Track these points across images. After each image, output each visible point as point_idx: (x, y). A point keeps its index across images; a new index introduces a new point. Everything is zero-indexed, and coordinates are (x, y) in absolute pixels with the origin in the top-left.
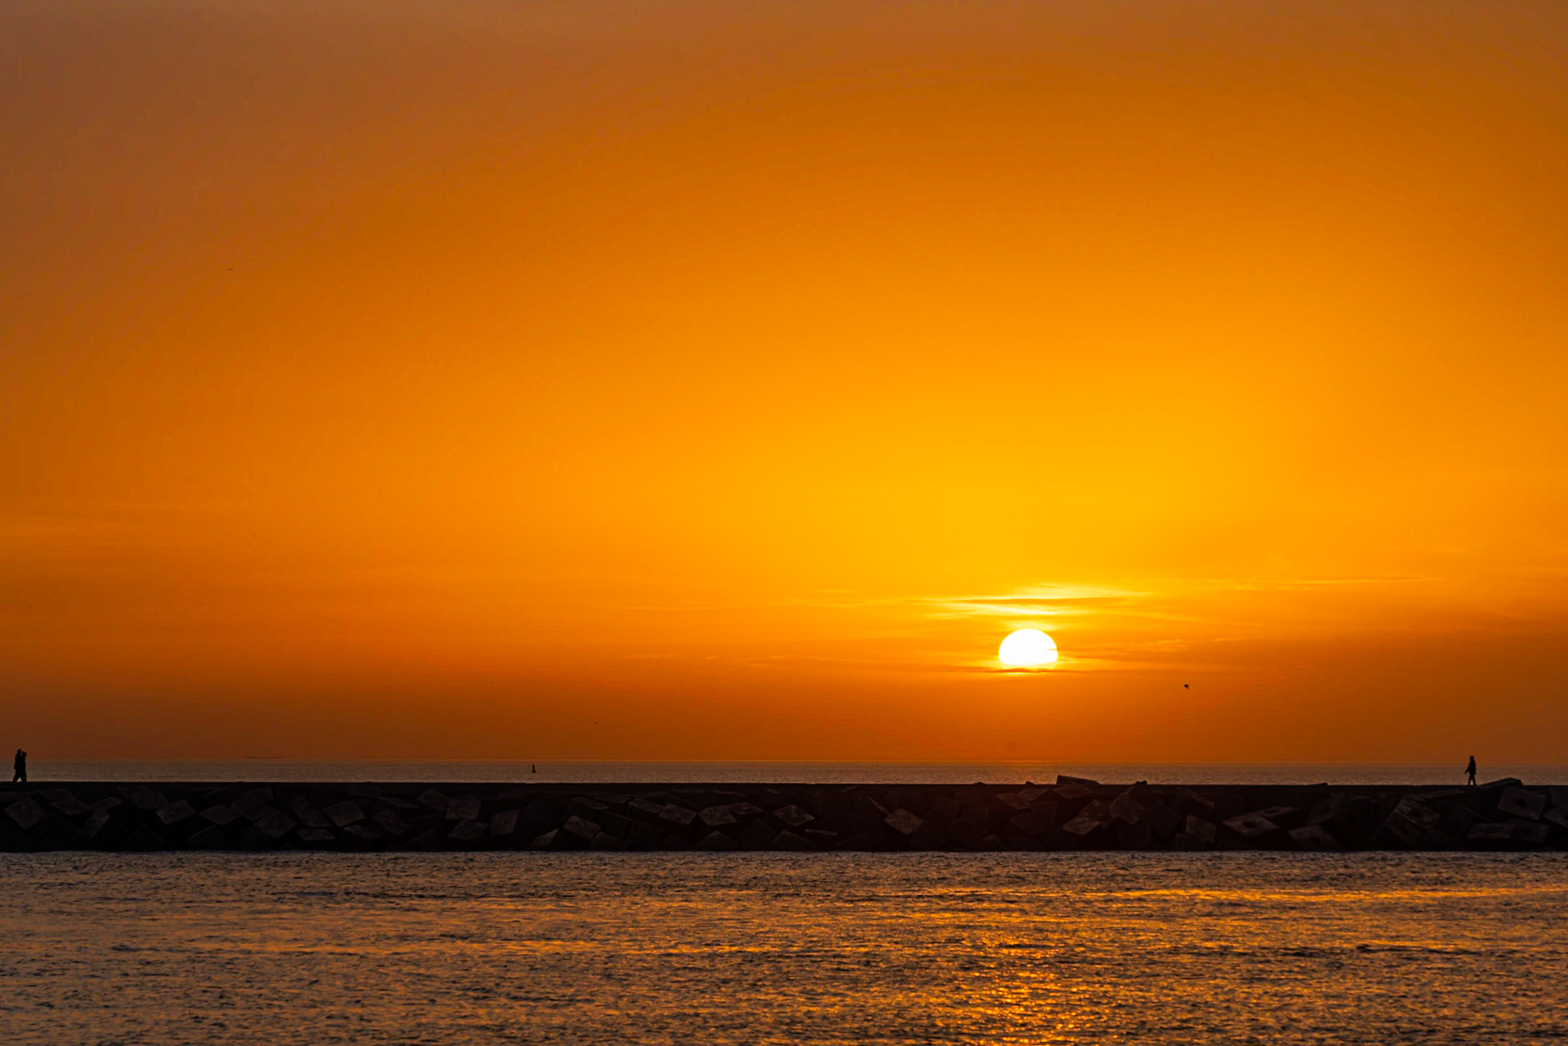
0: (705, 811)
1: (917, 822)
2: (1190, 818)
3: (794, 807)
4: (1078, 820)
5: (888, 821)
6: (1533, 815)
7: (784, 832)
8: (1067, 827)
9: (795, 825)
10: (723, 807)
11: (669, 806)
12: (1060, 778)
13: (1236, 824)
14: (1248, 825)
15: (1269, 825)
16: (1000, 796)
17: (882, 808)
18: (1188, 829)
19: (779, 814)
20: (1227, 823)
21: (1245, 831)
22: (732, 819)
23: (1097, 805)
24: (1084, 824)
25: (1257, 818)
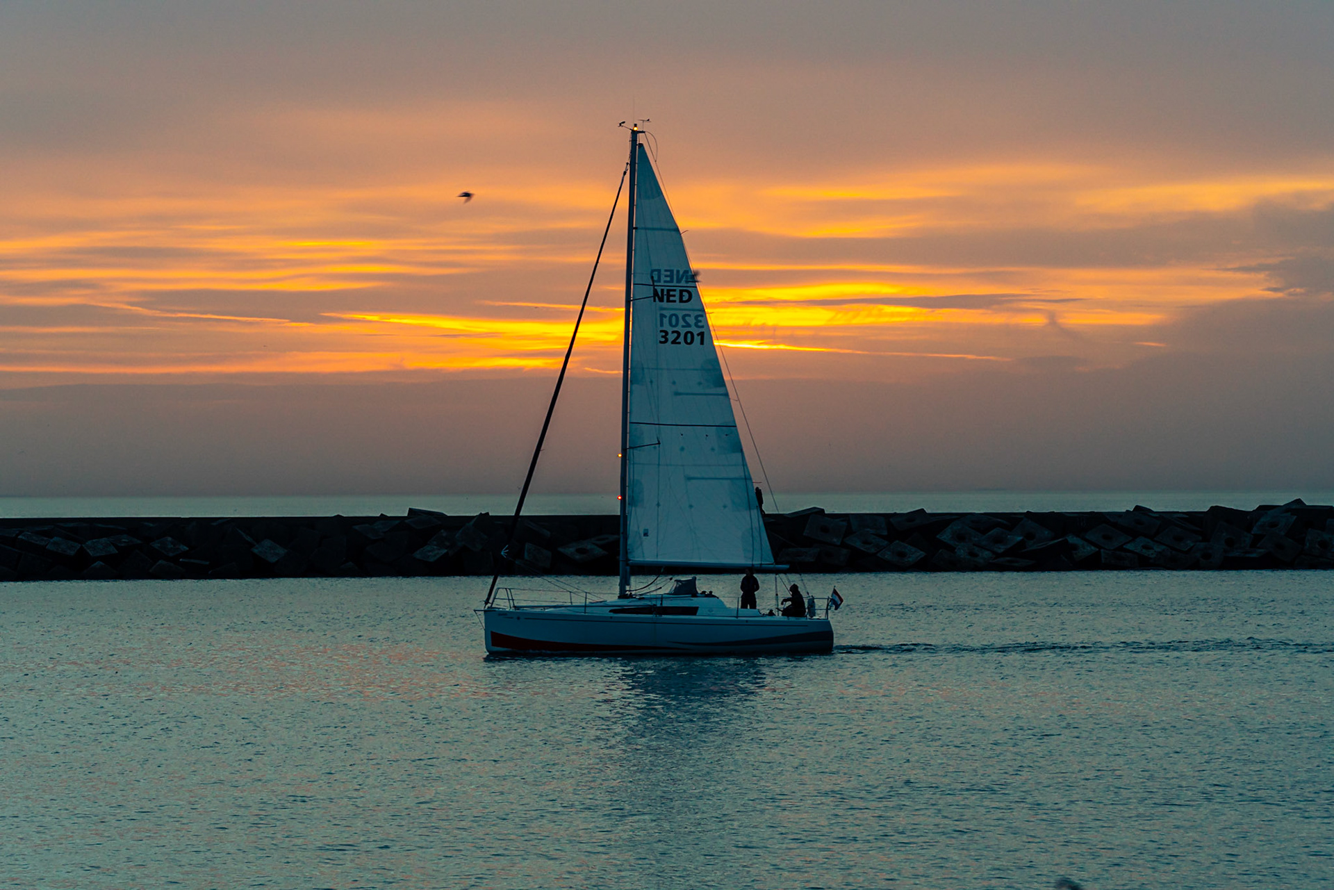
0: (89, 543)
1: (281, 551)
2: (527, 546)
3: (170, 539)
4: (427, 548)
5: (256, 551)
6: (835, 540)
7: (160, 562)
8: (417, 555)
9: (171, 554)
10: (104, 540)
11: (55, 539)
12: (411, 511)
13: (570, 550)
14: (580, 551)
15: (598, 551)
16: (357, 527)
17: (249, 539)
18: (526, 556)
19: (156, 545)
20: (561, 550)
21: (577, 557)
22: (113, 550)
23: (444, 534)
24: (433, 552)
25: (588, 545)
